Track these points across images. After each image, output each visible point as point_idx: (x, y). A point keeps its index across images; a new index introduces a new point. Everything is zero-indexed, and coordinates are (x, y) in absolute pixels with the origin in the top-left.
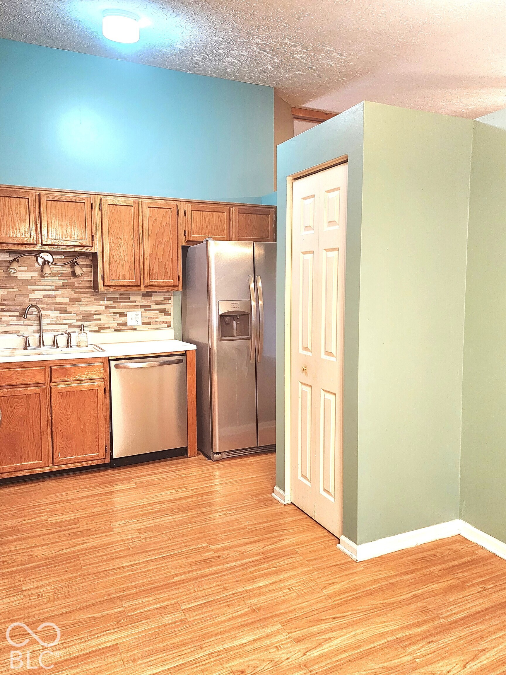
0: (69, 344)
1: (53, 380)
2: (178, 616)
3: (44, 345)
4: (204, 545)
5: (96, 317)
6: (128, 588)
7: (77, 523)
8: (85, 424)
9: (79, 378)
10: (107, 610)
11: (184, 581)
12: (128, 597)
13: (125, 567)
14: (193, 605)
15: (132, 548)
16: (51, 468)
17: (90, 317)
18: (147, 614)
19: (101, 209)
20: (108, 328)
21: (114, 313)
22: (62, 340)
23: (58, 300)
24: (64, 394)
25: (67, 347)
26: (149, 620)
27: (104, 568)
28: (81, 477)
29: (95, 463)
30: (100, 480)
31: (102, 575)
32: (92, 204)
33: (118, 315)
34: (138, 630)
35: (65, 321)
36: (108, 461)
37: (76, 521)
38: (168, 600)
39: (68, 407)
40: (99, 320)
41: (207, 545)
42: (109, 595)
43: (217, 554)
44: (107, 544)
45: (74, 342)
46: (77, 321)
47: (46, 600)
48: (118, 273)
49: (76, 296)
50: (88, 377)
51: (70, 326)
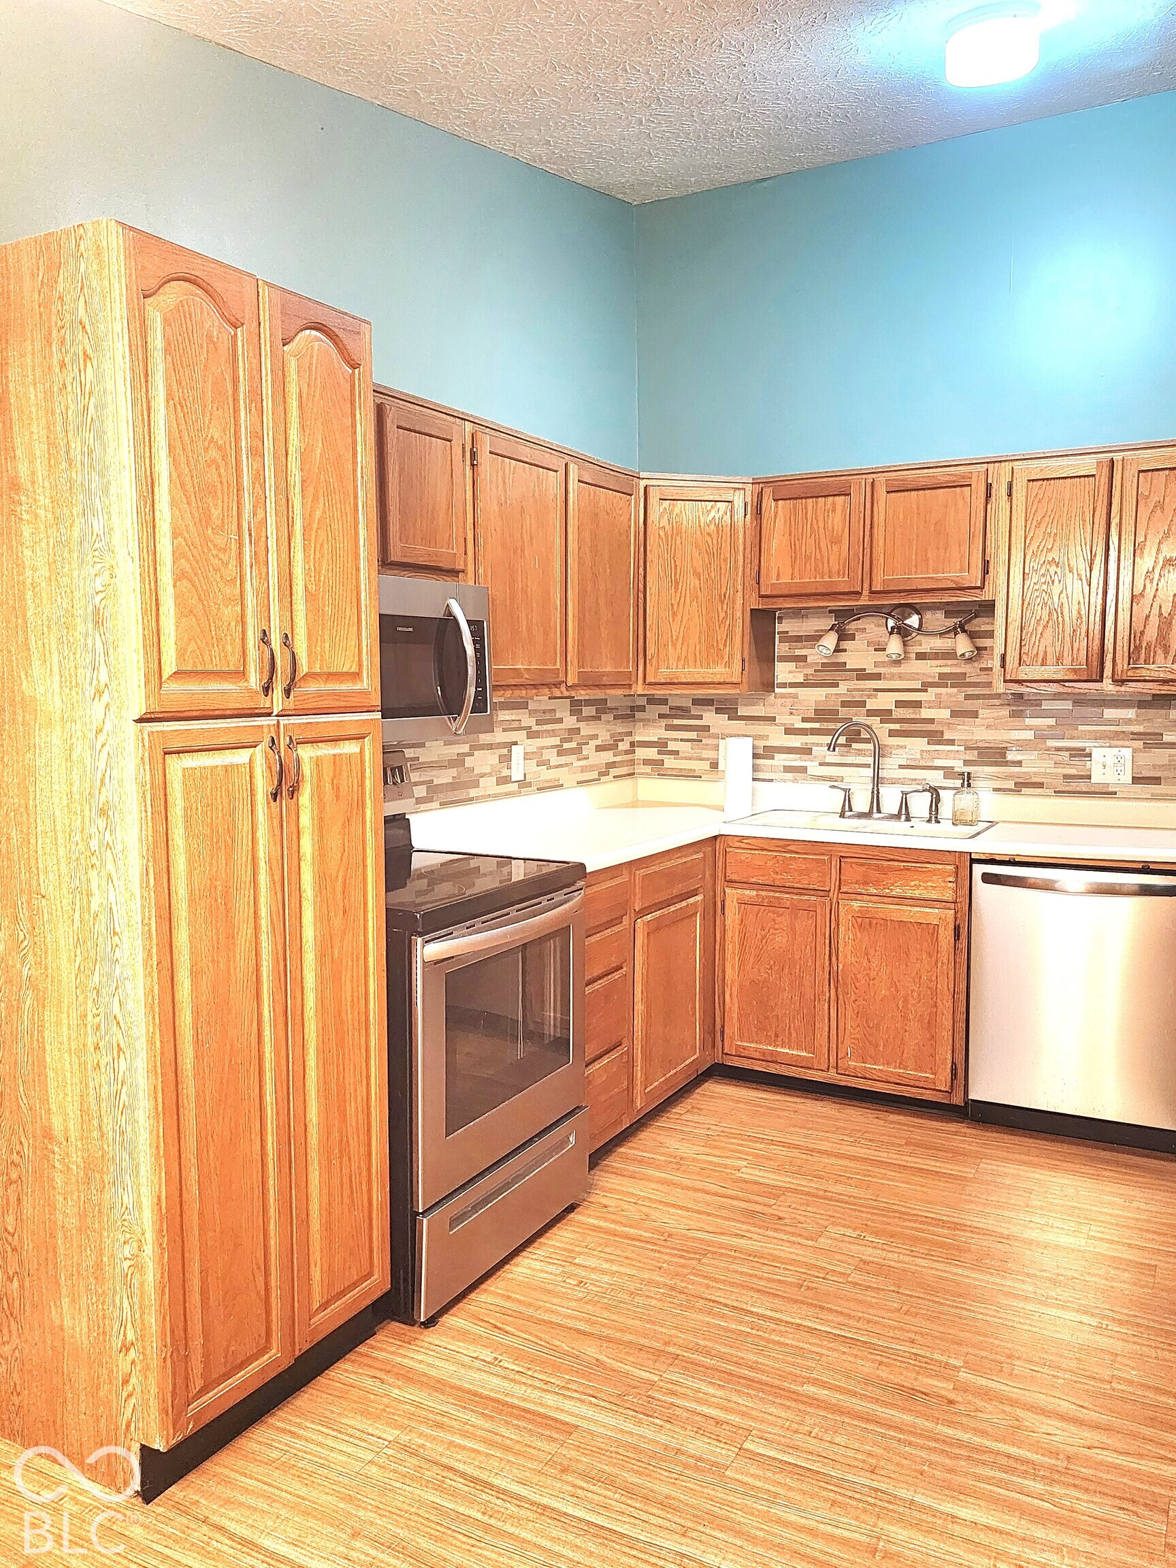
0: (934, 816)
1: (844, 889)
2: (722, 1453)
3: (879, 811)
4: (951, 1361)
5: (1010, 756)
6: (707, 1352)
7: (777, 1197)
8: (906, 1001)
9: (897, 891)
10: (634, 1364)
11: (813, 1401)
12: (691, 1368)
13: (752, 1312)
14: (772, 1453)
15: (808, 1288)
16: (831, 1077)
17: (994, 755)
18: (678, 1412)
19: (1010, 495)
20: (1040, 785)
21: (1059, 749)
22: (920, 804)
23: (925, 713)
24: (865, 922)
25: (929, 821)
26: (668, 1426)
27: (717, 1296)
28: (893, 1117)
29: (928, 1095)
30: (918, 1135)
31: (700, 1304)
32: (989, 487)
33: (1067, 754)
34: (629, 1426)
35: (938, 763)
36: (958, 1100)
37: (775, 1193)
38: (743, 1414)
39: (871, 951)
40: (1019, 763)
41: (959, 1363)
42: (666, 1343)
43: (952, 1396)
44: (775, 1258)
45: (945, 810)
46: (967, 763)
47: (580, 1295)
48: (1042, 649)
49: (970, 705)
50: (917, 893)
51: (949, 772)
